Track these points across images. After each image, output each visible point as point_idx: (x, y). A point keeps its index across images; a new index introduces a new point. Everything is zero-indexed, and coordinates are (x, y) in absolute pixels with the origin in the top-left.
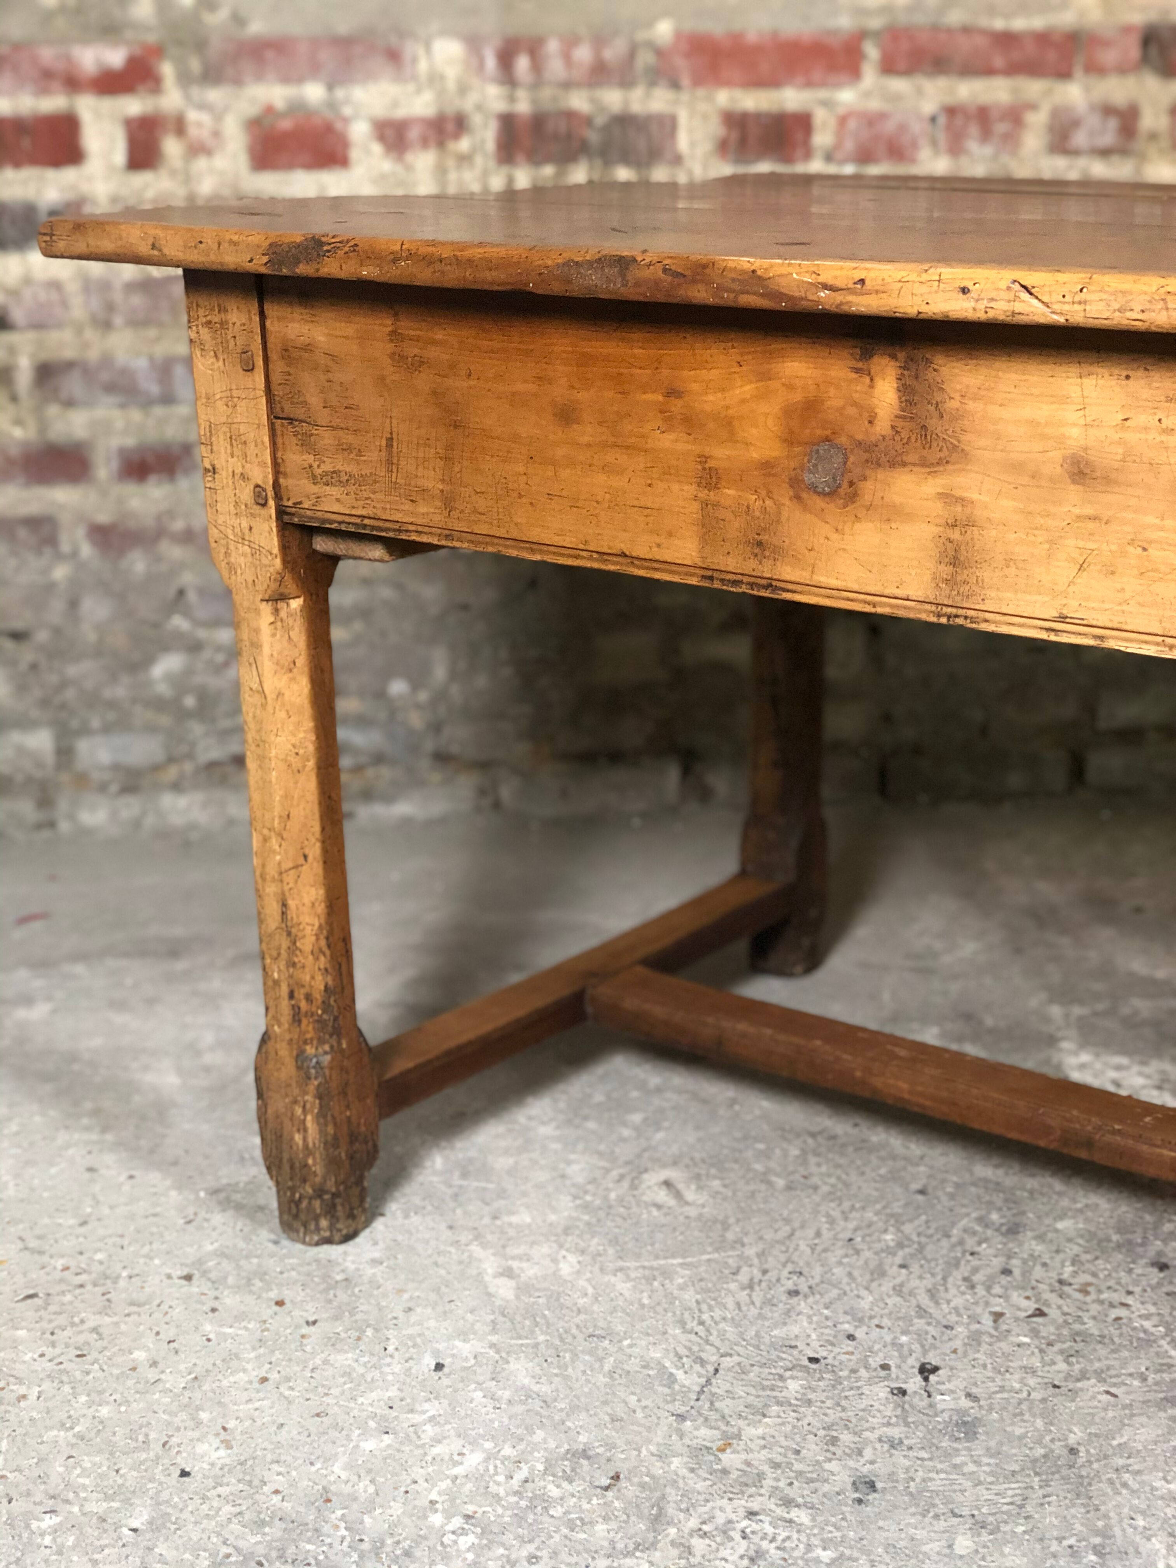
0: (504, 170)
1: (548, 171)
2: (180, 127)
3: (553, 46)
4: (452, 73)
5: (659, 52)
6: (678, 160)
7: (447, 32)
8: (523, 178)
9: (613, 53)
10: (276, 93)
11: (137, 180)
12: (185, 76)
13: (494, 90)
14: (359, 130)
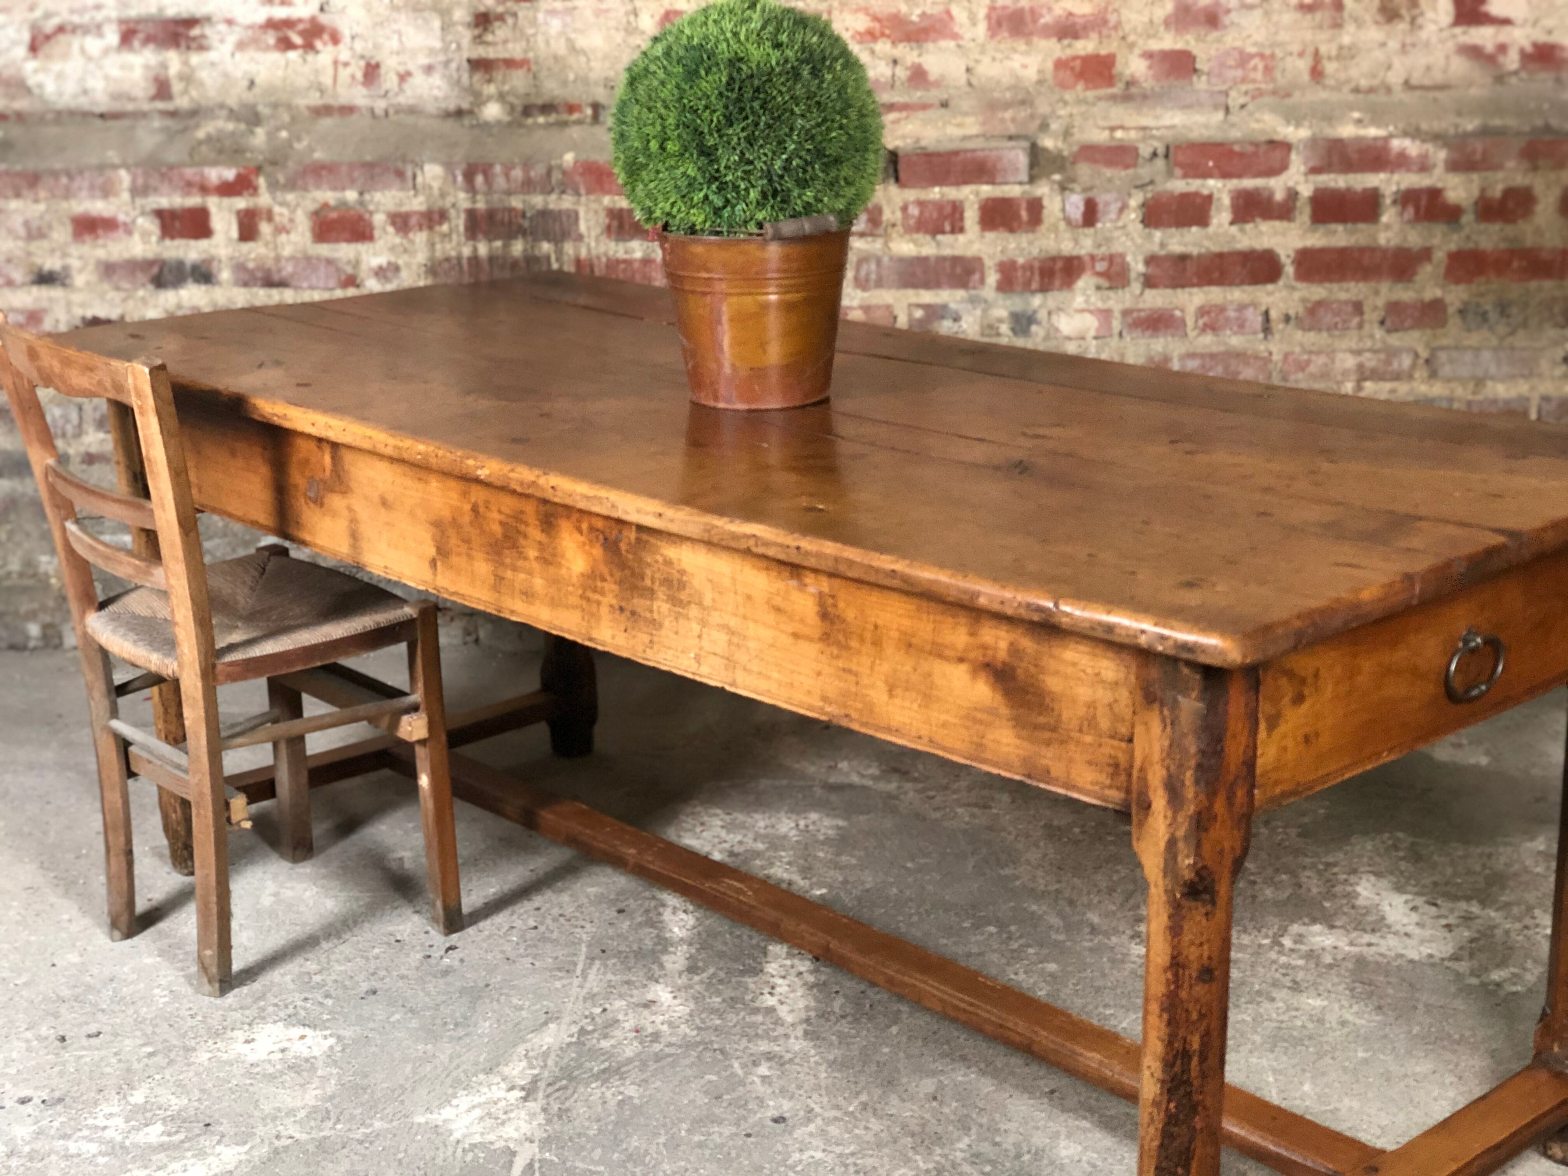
0: (471, 243)
1: (498, 244)
2: (270, 216)
3: (498, 169)
4: (436, 185)
5: (564, 173)
6: (580, 238)
7: (434, 160)
8: (483, 249)
9: (537, 172)
10: (329, 196)
11: (246, 247)
12: (273, 186)
13: (462, 195)
14: (379, 219)
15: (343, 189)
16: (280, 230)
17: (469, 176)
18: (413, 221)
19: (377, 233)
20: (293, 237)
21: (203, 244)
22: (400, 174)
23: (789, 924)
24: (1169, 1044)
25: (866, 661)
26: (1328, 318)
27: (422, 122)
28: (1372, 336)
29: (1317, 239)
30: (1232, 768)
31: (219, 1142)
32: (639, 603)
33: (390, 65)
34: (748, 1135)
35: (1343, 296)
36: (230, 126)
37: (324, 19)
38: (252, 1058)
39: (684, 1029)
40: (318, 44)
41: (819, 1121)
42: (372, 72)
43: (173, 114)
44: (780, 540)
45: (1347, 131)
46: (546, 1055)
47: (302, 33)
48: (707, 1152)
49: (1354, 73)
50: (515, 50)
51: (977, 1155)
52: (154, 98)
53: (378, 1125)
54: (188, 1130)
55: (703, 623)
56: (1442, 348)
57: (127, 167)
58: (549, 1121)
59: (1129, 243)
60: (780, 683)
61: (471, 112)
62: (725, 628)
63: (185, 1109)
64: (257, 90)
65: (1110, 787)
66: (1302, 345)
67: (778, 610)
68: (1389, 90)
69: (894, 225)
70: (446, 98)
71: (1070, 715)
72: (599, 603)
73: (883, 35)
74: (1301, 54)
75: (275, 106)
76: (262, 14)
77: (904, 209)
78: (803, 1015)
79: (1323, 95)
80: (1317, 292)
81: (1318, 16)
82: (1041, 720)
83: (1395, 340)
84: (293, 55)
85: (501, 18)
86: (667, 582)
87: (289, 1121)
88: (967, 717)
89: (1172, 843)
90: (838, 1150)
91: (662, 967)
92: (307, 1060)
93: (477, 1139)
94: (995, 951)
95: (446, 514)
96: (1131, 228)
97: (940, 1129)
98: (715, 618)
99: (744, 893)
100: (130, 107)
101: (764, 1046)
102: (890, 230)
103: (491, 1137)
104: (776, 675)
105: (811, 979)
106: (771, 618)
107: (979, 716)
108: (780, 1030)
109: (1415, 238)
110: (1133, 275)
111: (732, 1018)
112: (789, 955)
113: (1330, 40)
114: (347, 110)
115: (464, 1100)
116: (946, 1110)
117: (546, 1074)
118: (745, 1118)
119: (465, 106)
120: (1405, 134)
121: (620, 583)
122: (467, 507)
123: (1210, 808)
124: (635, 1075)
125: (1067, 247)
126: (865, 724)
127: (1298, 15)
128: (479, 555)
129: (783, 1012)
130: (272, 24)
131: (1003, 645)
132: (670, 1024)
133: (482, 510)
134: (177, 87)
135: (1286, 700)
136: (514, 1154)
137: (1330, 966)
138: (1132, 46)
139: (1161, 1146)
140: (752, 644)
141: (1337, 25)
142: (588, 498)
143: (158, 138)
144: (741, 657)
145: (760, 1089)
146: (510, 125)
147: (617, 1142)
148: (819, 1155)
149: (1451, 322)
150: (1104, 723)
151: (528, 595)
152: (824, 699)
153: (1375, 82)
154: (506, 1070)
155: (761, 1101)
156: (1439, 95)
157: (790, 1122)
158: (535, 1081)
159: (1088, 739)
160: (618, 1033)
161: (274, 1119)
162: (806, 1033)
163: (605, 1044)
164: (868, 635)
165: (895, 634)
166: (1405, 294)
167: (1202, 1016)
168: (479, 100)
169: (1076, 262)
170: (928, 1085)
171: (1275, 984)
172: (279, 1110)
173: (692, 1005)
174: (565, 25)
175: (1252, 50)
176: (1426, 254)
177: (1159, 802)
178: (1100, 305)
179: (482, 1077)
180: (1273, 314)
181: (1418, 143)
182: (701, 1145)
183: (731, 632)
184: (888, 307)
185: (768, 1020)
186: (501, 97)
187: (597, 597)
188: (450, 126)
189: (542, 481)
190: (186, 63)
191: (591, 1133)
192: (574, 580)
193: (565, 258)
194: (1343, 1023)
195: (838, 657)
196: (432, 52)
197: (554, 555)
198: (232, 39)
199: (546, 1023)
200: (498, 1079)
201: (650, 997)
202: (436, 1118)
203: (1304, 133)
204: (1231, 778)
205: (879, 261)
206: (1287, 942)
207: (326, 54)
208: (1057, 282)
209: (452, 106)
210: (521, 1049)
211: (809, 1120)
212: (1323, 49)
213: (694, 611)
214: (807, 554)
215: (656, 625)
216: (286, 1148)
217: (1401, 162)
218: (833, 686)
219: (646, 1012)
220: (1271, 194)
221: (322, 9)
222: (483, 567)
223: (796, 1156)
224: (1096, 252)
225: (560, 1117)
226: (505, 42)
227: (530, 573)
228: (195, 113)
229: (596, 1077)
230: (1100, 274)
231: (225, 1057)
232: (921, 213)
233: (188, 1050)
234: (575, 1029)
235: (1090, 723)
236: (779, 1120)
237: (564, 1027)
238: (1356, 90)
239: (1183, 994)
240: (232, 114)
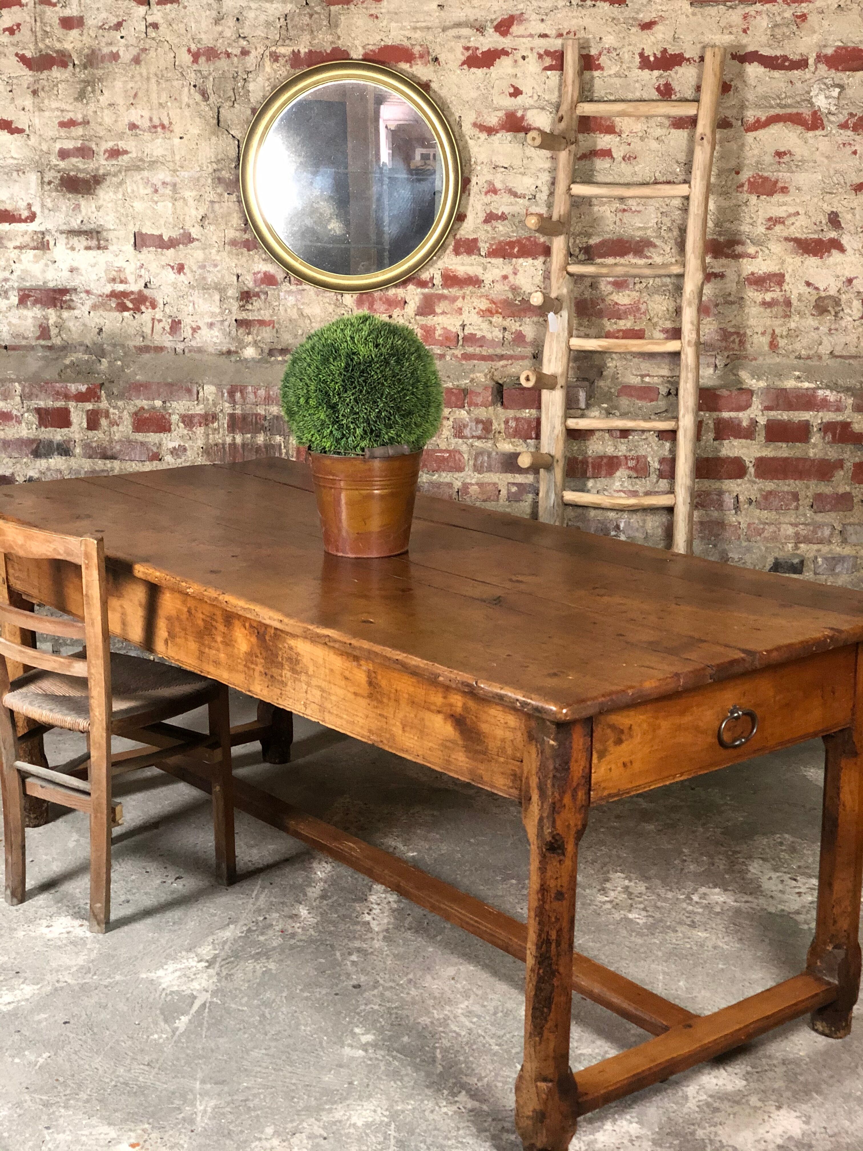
0: (231, 435)
1: (249, 436)
2: (107, 415)
3: (250, 389)
4: (211, 398)
7: (211, 383)
8: (239, 439)
10: (145, 403)
11: (90, 434)
12: (110, 396)
13: (227, 405)
14: (175, 418)
15: (153, 399)
16: (114, 423)
17: (231, 394)
18: (196, 420)
19: (173, 427)
20: (121, 428)
21: (65, 430)
22: (189, 391)
23: (377, 870)
24: (539, 936)
25: (391, 710)
26: (776, 503)
27: (205, 357)
28: (805, 515)
29: (768, 452)
30: (575, 779)
31: (23, 983)
32: (275, 671)
33: (187, 322)
34: (336, 994)
35: (786, 489)
36: (86, 357)
37: (146, 292)
38: (49, 936)
39: (312, 932)
40: (143, 308)
41: (381, 988)
42: (175, 325)
43: (50, 348)
44: (341, 639)
45: (790, 384)
46: (225, 943)
47: (132, 301)
48: (310, 1003)
49: (798, 346)
50: (266, 315)
51: (470, 1012)
52: (38, 338)
53: (118, 978)
54: (6, 975)
55: (308, 684)
56: (850, 524)
57: (19, 383)
58: (219, 981)
59: (649, 450)
60: (348, 722)
61: (236, 352)
62: (319, 687)
63: (6, 963)
64: (103, 335)
65: (512, 788)
66: (759, 519)
67: (347, 679)
68: (820, 358)
69: (500, 432)
70: (221, 342)
71: (493, 746)
72: (254, 670)
73: (497, 312)
74: (763, 334)
75: (114, 345)
76: (108, 289)
77: (506, 422)
78: (385, 927)
79: (778, 360)
80: (770, 485)
81: (775, 309)
82: (478, 748)
83: (819, 518)
84: (126, 314)
85: (257, 295)
86: (290, 659)
87: (65, 973)
88: (442, 745)
89: (541, 820)
90: (388, 1005)
91: (305, 895)
92: (82, 939)
93: (175, 988)
94: (511, 895)
95: (174, 613)
96: (650, 439)
97: (452, 996)
98: (314, 682)
99: (355, 851)
100: (24, 343)
101: (357, 944)
102: (497, 435)
103: (184, 988)
104: (345, 716)
105: (395, 906)
106: (343, 683)
107: (448, 744)
108: (370, 935)
109: (832, 453)
110: (652, 470)
111: (342, 926)
112: (385, 892)
113: (781, 326)
114: (160, 349)
115: (171, 966)
116: (459, 986)
117: (223, 954)
118: (337, 985)
119: (233, 349)
120: (828, 387)
121: (265, 658)
122: (186, 610)
123: (561, 800)
124: (276, 956)
125: (610, 450)
126: (390, 747)
127: (762, 309)
128: (190, 638)
129: (374, 925)
130: (114, 294)
131: (460, 704)
132: (303, 928)
133: (193, 611)
134: (54, 331)
135: (610, 742)
136: (195, 997)
137: (718, 914)
138: (655, 325)
139: (536, 995)
140: (333, 698)
141: (787, 316)
142: (245, 609)
143: (41, 363)
144: (328, 705)
145: (350, 968)
146: (259, 361)
147: (258, 994)
148: (376, 1007)
149: (856, 508)
150: (509, 751)
151: (217, 663)
152: (370, 731)
153: (811, 353)
154: (199, 950)
155: (348, 975)
156: (851, 361)
157: (363, 988)
158: (215, 957)
159: (502, 760)
160: (270, 932)
161: (58, 971)
162: (385, 937)
163: (262, 938)
164: (392, 695)
165: (406, 696)
166: (825, 489)
167: (557, 920)
168: (242, 345)
169: (615, 460)
170: (451, 971)
171: (681, 923)
172: (61, 966)
173: (319, 918)
174: (297, 300)
175: (732, 330)
176: (840, 464)
177: (535, 797)
178: (630, 488)
179: (184, 953)
180: (741, 498)
181: (835, 393)
182: (307, 998)
183: (323, 690)
184: (495, 484)
185: (363, 929)
186: (255, 343)
187: (253, 666)
188: (223, 360)
189: (221, 598)
190: (60, 317)
191: (243, 988)
192: (241, 656)
193: (290, 446)
194: (715, 947)
195: (377, 707)
196: (213, 314)
197: (231, 640)
198: (89, 303)
199: (228, 925)
200: (193, 955)
201: (294, 912)
202: (152, 975)
203: (762, 384)
204: (575, 784)
205: (489, 456)
206: (695, 898)
207: (147, 315)
208: (603, 473)
209: (225, 349)
210: (210, 939)
211: (375, 987)
212: (778, 331)
213: (303, 677)
214: (355, 648)
215: (284, 684)
216: (62, 988)
217: (824, 404)
218: (375, 724)
219: (290, 921)
220: (740, 422)
221: (146, 286)
222: (193, 646)
223: (363, 1007)
224: (628, 454)
225: (226, 979)
226: (259, 310)
227: (218, 650)
228: (66, 348)
229: (252, 957)
230: (629, 468)
231: (33, 934)
232: (517, 425)
233: (13, 930)
234: (245, 928)
235: (502, 750)
236: (357, 986)
237: (239, 927)
238: (799, 357)
239: (547, 907)
240: (87, 349)
